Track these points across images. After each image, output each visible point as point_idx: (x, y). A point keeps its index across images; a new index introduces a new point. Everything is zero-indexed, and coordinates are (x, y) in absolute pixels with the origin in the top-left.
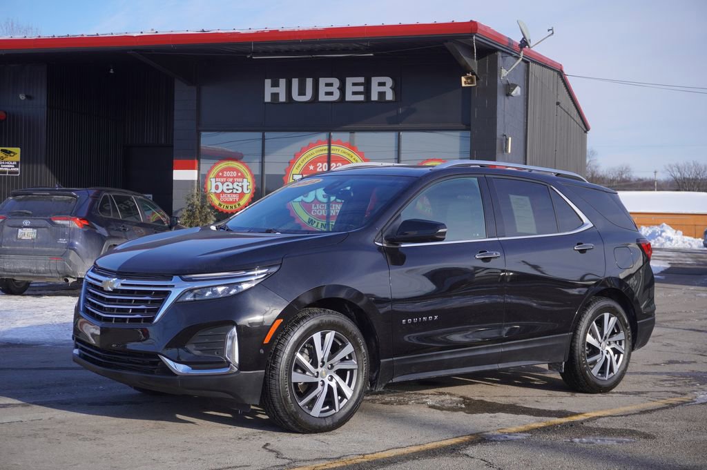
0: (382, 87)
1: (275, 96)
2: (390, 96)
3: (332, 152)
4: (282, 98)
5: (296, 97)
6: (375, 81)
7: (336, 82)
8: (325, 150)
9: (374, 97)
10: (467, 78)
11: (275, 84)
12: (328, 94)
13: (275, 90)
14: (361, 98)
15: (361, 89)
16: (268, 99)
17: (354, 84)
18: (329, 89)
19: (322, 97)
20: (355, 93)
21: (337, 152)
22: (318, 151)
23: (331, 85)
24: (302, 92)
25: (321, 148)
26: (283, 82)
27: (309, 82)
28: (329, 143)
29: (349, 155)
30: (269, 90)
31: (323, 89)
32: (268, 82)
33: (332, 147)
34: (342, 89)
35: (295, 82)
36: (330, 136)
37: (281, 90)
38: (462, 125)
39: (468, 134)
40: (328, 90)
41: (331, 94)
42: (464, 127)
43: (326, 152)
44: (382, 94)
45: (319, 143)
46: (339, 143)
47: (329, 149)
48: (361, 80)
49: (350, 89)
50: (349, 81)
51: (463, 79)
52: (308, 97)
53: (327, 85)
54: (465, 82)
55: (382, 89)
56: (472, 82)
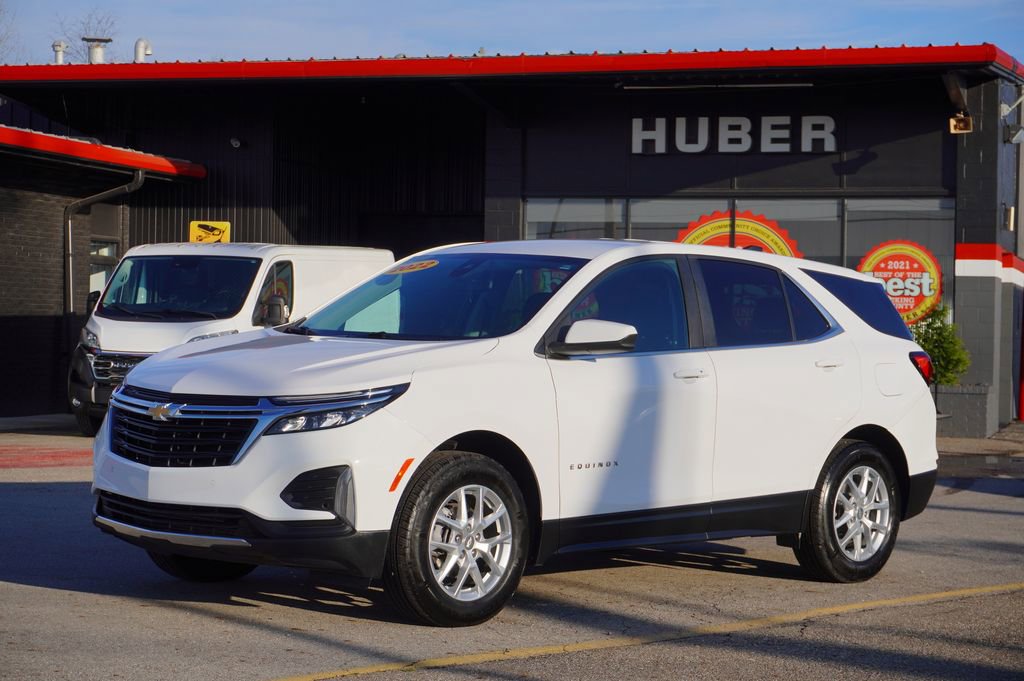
0: (819, 132)
1: (649, 144)
2: (830, 145)
3: (737, 229)
4: (660, 147)
5: (682, 146)
6: (807, 122)
7: (746, 124)
8: (726, 226)
9: (806, 146)
10: (959, 121)
11: (649, 126)
12: (732, 141)
13: (649, 135)
14: (785, 148)
15: (785, 134)
16: (637, 148)
17: (774, 127)
18: (735, 134)
19: (724, 147)
20: (775, 141)
21: (745, 230)
22: (715, 228)
23: (738, 128)
24: (692, 138)
25: (719, 224)
26: (661, 123)
27: (703, 124)
28: (732, 214)
29: (763, 233)
30: (638, 136)
31: (724, 134)
32: (637, 123)
33: (737, 222)
34: (755, 134)
35: (681, 124)
36: (734, 204)
37: (659, 136)
38: (943, 190)
39: (951, 202)
40: (733, 136)
41: (738, 141)
42: (946, 191)
43: (728, 229)
44: (818, 143)
45: (716, 215)
46: (748, 215)
47: (733, 226)
48: (786, 120)
49: (767, 134)
50: (767, 122)
51: (953, 122)
52: (701, 146)
53: (732, 128)
54: (955, 127)
55: (818, 134)
56: (966, 127)
